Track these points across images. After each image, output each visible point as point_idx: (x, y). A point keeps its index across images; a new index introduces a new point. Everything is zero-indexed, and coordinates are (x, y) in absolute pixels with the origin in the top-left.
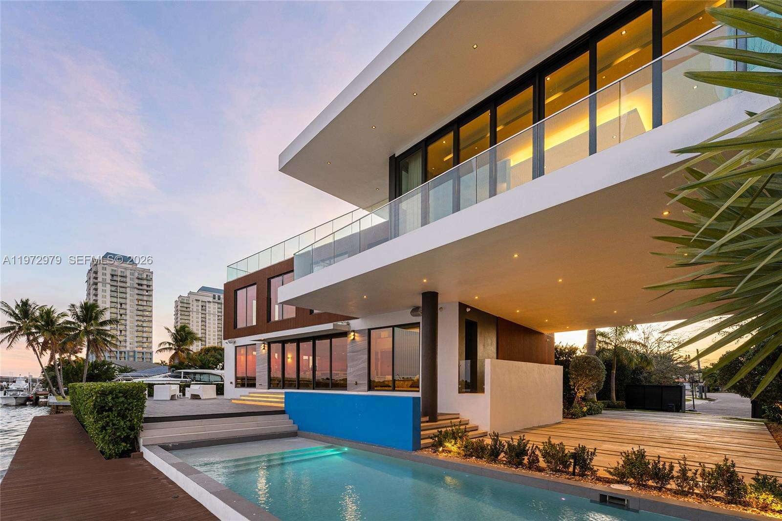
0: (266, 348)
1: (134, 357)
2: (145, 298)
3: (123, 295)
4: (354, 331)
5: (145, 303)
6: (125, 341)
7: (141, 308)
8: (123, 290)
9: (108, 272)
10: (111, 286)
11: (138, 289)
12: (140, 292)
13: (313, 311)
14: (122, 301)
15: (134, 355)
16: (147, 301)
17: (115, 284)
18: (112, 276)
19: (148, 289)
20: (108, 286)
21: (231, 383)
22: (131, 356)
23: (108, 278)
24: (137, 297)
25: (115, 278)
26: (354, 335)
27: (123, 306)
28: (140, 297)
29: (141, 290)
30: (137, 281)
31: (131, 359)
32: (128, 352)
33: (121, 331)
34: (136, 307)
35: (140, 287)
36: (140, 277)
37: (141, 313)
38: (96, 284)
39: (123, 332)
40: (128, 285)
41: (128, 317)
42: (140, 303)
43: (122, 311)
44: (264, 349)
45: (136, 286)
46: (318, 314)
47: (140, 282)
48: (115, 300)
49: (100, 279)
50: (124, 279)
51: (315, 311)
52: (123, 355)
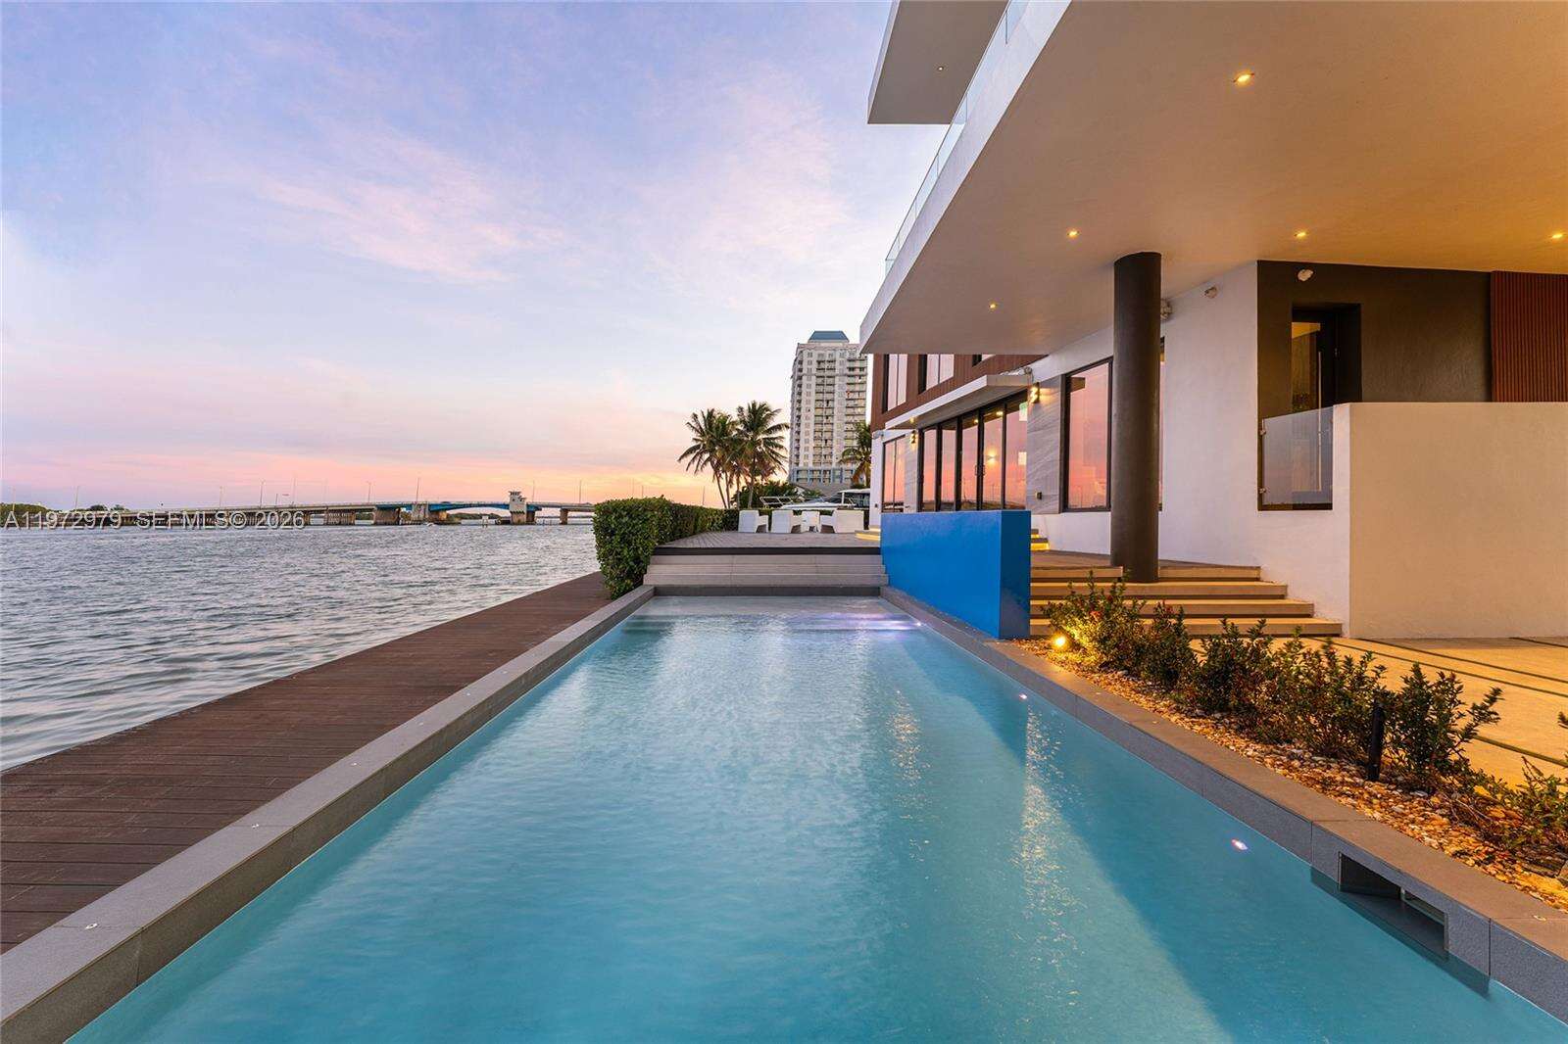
0: (917, 440)
1: (841, 477)
2: (857, 388)
3: (830, 388)
4: (1037, 385)
5: (856, 396)
6: (831, 455)
7: (851, 403)
8: (830, 381)
9: (814, 359)
10: (818, 377)
11: (849, 376)
12: (851, 380)
13: (980, 357)
14: (829, 397)
15: (841, 475)
16: (859, 392)
17: (821, 373)
18: (819, 362)
19: (862, 373)
20: (814, 378)
21: (876, 506)
22: (837, 477)
23: (815, 365)
24: (847, 388)
25: (822, 365)
26: (1038, 393)
27: (830, 403)
28: (851, 388)
29: (853, 376)
30: (848, 364)
31: (837, 480)
32: (834, 470)
33: (826, 441)
34: (845, 403)
35: (852, 373)
36: (852, 357)
37: (850, 411)
38: (800, 378)
39: (829, 442)
40: (837, 372)
41: (835, 420)
42: (851, 396)
43: (829, 412)
44: (914, 442)
45: (847, 372)
46: (989, 360)
47: (852, 365)
48: (820, 396)
49: (804, 371)
50: (832, 365)
51: (985, 357)
52: (827, 476)
